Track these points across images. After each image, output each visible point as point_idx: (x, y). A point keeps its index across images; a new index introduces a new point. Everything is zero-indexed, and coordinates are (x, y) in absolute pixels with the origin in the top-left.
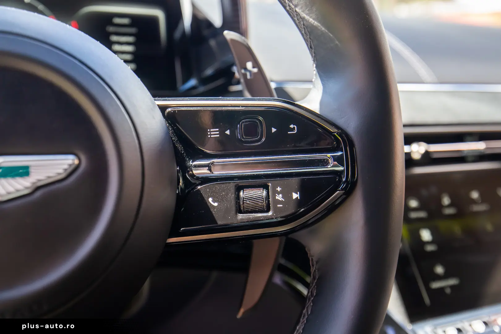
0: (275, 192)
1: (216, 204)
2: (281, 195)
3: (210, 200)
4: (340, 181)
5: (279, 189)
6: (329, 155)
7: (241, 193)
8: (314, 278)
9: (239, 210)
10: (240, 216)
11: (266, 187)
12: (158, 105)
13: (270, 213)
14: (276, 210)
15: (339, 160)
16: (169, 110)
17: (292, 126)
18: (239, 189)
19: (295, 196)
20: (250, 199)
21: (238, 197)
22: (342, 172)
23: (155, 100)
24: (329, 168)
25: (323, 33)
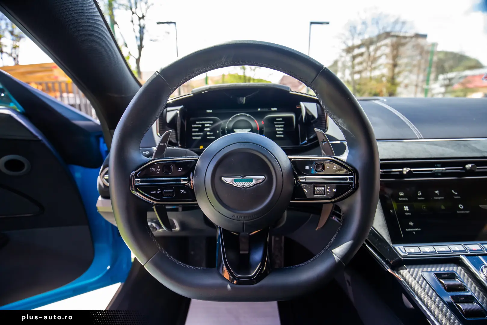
0: (327, 189)
1: (307, 191)
2: (329, 190)
3: (305, 190)
4: (352, 186)
5: (329, 188)
6: (348, 177)
7: (315, 188)
8: (342, 219)
9: (314, 194)
10: (315, 196)
11: (324, 187)
12: (289, 158)
13: (325, 196)
14: (327, 194)
15: (351, 179)
16: (293, 159)
17: (334, 166)
18: (315, 187)
19: (334, 190)
20: (318, 190)
21: (314, 189)
22: (353, 183)
23: (288, 156)
24: (348, 181)
25: (349, 132)
